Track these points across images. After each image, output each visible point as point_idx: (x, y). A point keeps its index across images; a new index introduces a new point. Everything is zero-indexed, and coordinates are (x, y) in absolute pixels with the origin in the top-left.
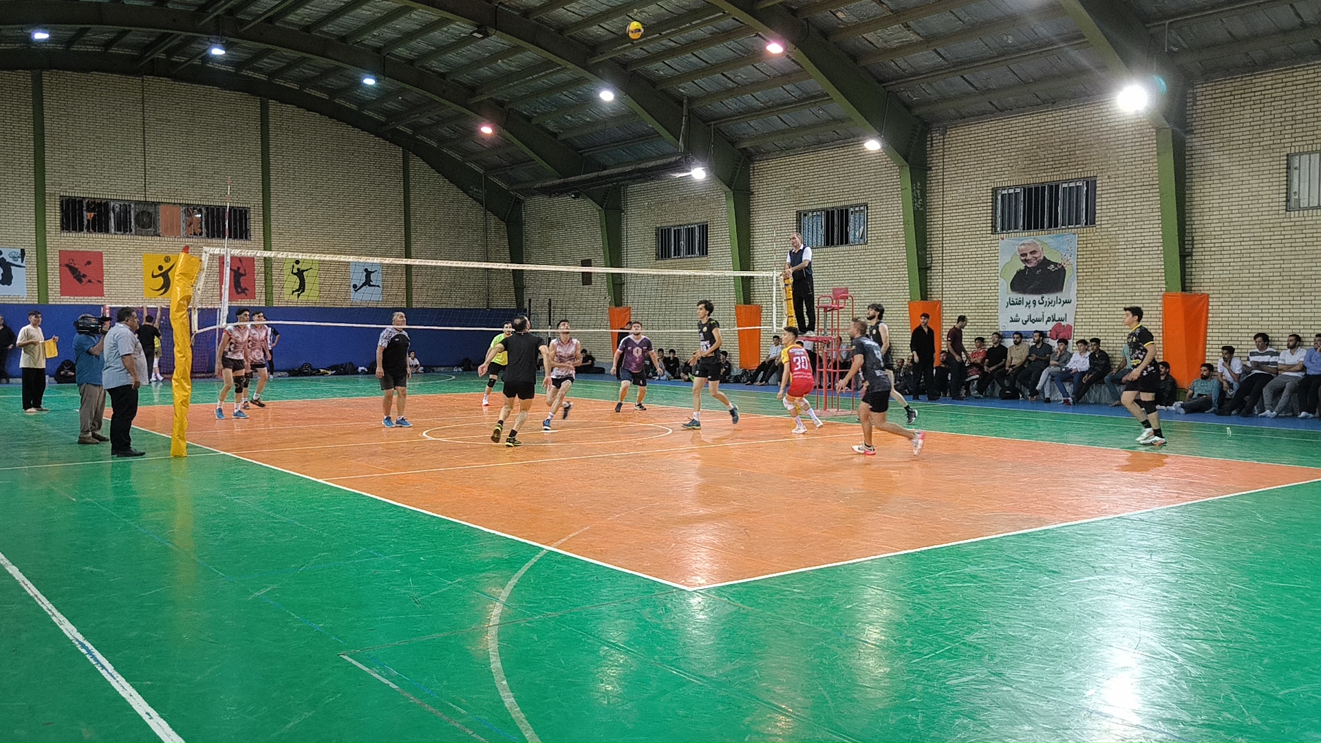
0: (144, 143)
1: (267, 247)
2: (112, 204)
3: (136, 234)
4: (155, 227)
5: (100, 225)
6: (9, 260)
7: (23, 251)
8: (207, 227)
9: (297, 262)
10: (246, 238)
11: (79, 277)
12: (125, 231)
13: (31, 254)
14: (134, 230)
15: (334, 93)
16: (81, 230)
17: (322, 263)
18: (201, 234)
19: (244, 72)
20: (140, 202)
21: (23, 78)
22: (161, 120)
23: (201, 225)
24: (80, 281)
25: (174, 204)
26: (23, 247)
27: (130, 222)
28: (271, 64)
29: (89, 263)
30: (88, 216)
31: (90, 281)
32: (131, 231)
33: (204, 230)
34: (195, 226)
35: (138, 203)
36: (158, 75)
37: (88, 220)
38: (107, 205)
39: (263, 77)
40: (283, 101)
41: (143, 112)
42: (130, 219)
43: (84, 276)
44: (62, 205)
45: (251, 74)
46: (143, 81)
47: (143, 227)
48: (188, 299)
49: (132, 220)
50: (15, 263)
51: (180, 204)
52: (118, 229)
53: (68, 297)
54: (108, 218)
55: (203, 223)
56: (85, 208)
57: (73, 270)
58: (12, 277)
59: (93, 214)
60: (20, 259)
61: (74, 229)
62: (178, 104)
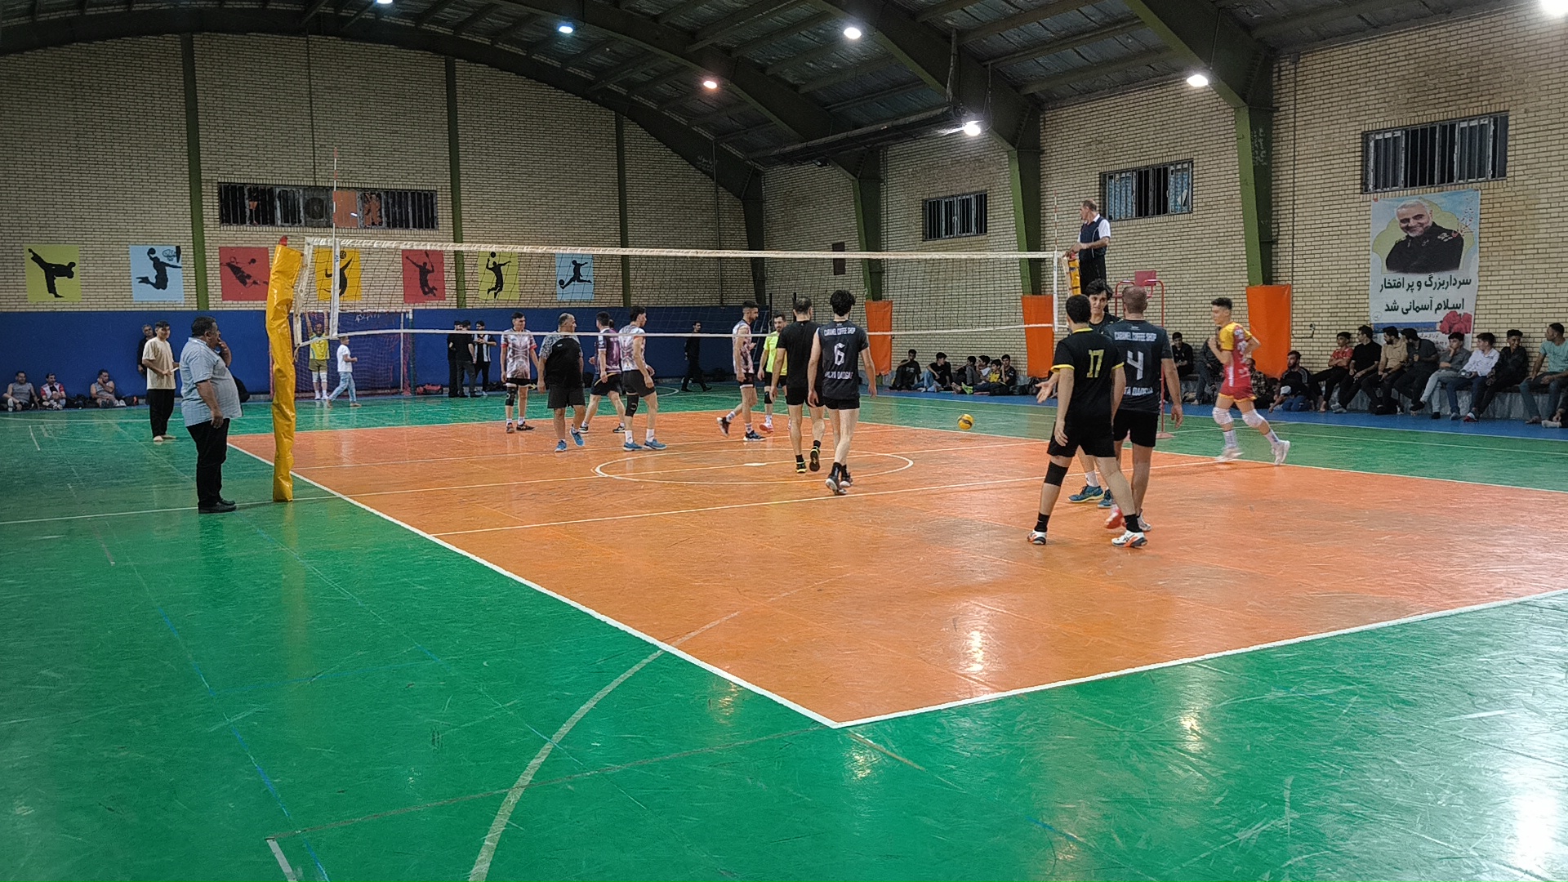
0: (312, 116)
1: (458, 238)
2: (277, 190)
3: (306, 226)
4: (329, 218)
5: (264, 217)
6: (163, 259)
7: (178, 248)
8: (388, 216)
9: (493, 254)
10: (433, 227)
11: (242, 277)
12: (294, 223)
13: (188, 252)
14: (303, 221)
15: (530, 47)
16: (243, 222)
17: (521, 255)
18: (381, 224)
19: (425, 26)
20: (310, 187)
21: (172, 42)
22: (329, 88)
23: (381, 213)
24: (244, 283)
25: (349, 188)
26: (178, 244)
27: (299, 212)
28: (456, 14)
29: (253, 261)
30: (250, 205)
31: (255, 283)
32: (300, 222)
33: (384, 219)
34: (374, 214)
35: (307, 188)
36: (327, 34)
37: (251, 211)
38: (271, 191)
39: (448, 32)
40: (472, 60)
41: (310, 79)
42: (299, 208)
43: (249, 277)
44: (220, 193)
45: (433, 28)
46: (308, 41)
47: (314, 218)
48: (289, 304)
49: (301, 209)
50: (171, 263)
51: (355, 188)
52: (285, 219)
53: (230, 302)
54: (274, 208)
55: (383, 210)
56: (246, 196)
57: (236, 270)
58: (166, 280)
59: (256, 203)
60: (175, 259)
61: (236, 222)
62: (349, 67)
